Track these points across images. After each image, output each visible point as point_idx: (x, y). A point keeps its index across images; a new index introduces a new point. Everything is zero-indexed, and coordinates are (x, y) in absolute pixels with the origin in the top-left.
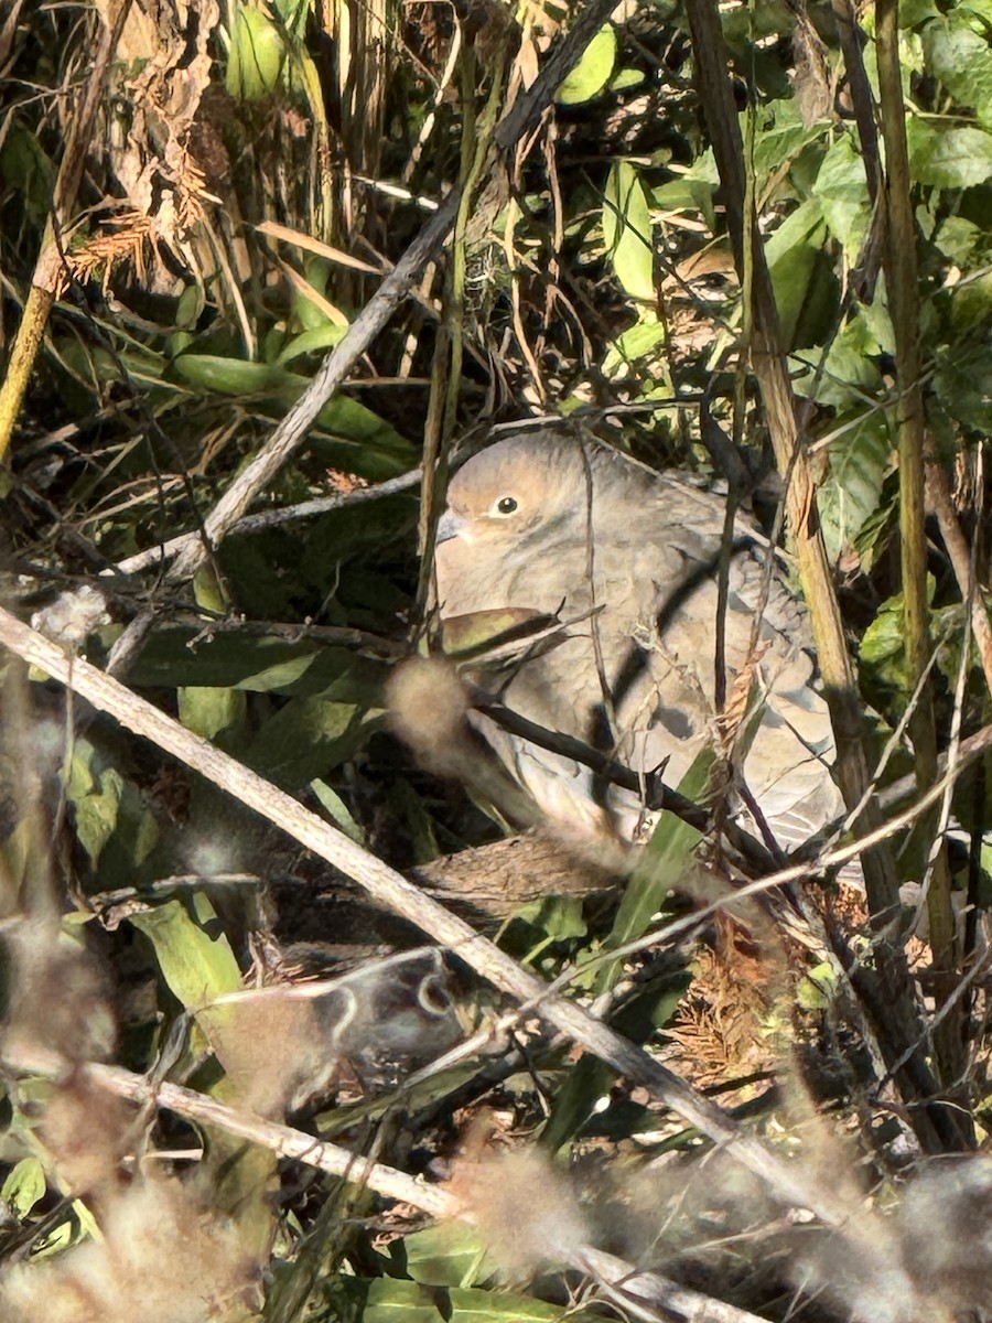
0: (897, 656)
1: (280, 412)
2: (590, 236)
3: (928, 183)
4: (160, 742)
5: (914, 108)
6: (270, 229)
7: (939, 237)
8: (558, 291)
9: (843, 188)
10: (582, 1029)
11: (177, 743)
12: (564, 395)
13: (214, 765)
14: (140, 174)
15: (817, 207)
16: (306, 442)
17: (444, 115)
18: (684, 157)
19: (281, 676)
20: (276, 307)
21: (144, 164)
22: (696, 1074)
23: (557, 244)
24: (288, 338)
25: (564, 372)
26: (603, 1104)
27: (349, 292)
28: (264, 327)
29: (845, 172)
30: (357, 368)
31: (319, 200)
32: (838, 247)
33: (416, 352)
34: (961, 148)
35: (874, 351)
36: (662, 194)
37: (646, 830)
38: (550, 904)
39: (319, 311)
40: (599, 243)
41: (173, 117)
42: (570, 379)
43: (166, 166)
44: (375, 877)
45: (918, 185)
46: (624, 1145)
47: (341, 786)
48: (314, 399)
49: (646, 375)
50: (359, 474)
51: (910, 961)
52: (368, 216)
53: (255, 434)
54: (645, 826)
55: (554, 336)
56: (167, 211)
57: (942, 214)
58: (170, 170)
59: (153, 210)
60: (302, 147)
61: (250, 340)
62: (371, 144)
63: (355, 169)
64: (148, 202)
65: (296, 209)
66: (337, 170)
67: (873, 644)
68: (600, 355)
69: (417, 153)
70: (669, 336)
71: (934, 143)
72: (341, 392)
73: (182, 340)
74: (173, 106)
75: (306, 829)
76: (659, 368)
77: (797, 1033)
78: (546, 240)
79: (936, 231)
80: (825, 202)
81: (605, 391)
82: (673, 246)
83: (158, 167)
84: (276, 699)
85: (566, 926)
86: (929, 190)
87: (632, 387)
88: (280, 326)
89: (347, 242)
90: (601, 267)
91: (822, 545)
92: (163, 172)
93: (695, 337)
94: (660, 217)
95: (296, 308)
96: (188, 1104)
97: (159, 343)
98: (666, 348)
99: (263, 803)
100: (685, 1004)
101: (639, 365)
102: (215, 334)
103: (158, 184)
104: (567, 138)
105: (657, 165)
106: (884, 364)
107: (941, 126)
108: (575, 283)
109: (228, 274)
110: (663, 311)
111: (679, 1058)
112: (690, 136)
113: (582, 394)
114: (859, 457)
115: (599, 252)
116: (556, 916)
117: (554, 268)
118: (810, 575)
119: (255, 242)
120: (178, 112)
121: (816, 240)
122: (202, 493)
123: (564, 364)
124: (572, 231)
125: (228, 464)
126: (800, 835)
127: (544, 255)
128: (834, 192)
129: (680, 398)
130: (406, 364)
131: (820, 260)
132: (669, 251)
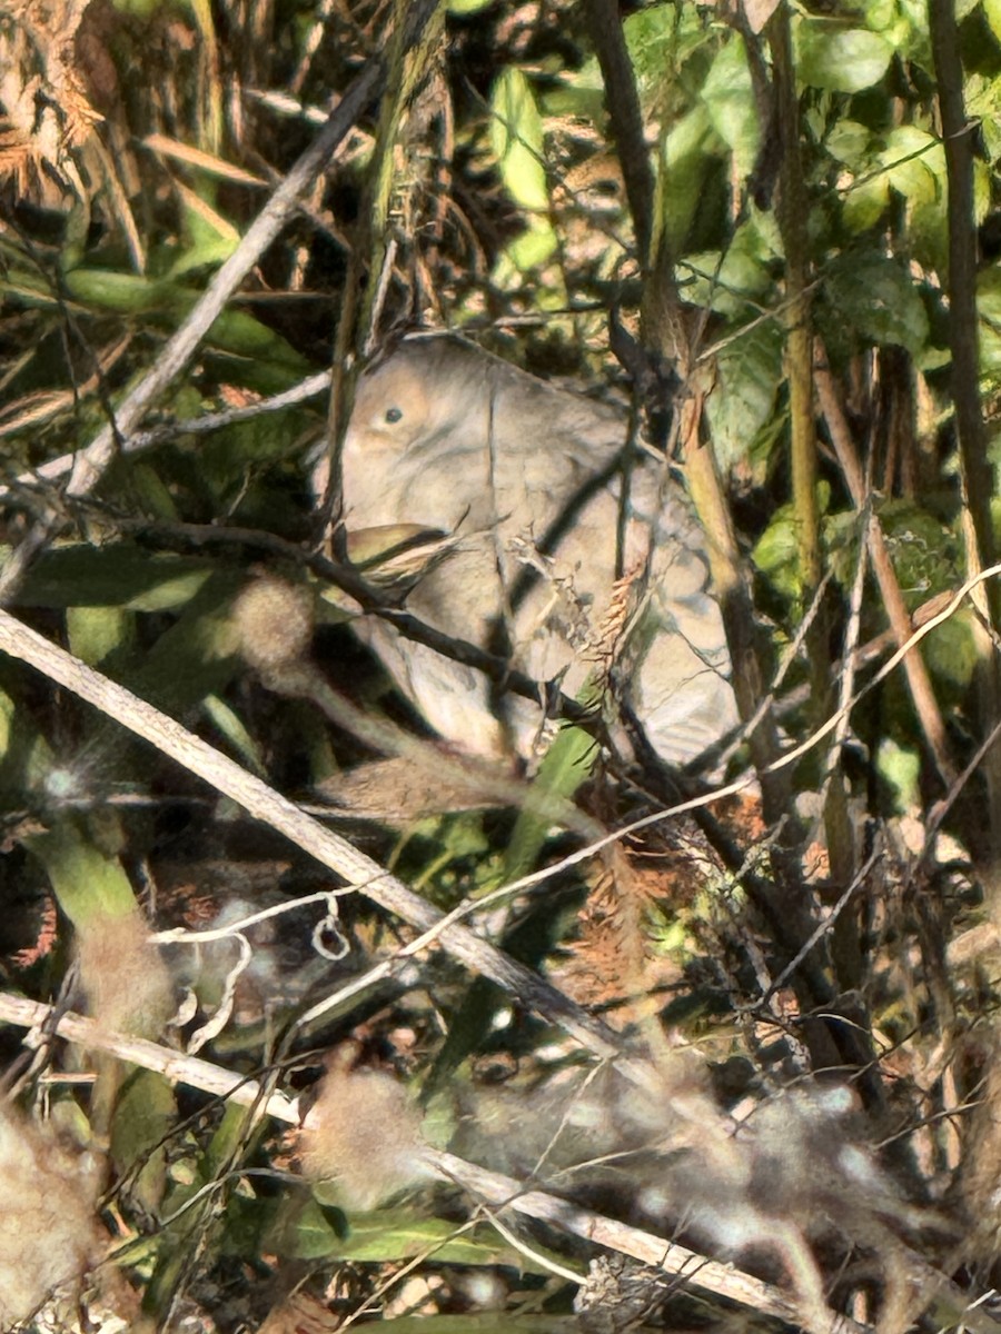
0: (791, 563)
1: (170, 326)
2: (481, 145)
3: (818, 86)
4: (37, 664)
5: (803, 10)
6: (159, 143)
7: (830, 140)
8: (449, 200)
9: (733, 91)
10: (467, 947)
11: (53, 664)
12: (457, 304)
13: (90, 686)
14: (22, 92)
15: (706, 112)
16: (197, 356)
17: (332, 26)
18: (573, 62)
19: (171, 594)
20: (165, 222)
21: (25, 83)
22: (596, 988)
23: (448, 152)
24: (178, 251)
25: (458, 283)
26: (503, 1019)
27: (239, 205)
28: (154, 243)
29: (733, 76)
30: (248, 282)
31: (206, 113)
32: (729, 151)
33: (309, 263)
34: (851, 49)
35: (765, 256)
36: (553, 102)
37: (545, 739)
38: (448, 820)
39: (208, 226)
40: (488, 152)
41: (54, 35)
42: (463, 289)
43: (48, 84)
44: (256, 797)
45: (809, 88)
46: (524, 1061)
47: (239, 704)
48: (203, 316)
49: (539, 285)
50: (252, 389)
51: (806, 872)
52: (258, 129)
53: (145, 350)
54: (545, 735)
55: (446, 247)
56: (49, 129)
57: (832, 118)
58: (52, 89)
59: (35, 129)
60: (189, 60)
61: (140, 256)
62: (259, 57)
63: (243, 81)
64: (30, 120)
65: (183, 123)
66: (225, 83)
67: (770, 551)
68: (491, 264)
69: (305, 64)
70: (561, 245)
71: (823, 45)
72: (232, 306)
73: (71, 257)
74: (54, 23)
75: (184, 749)
76: (551, 277)
77: (698, 945)
78: (437, 150)
79: (827, 133)
80: (714, 107)
81: (497, 302)
82: (565, 153)
83: (41, 85)
84: (168, 617)
85: (465, 841)
86: (819, 93)
87: (525, 297)
88: (170, 241)
89: (237, 154)
90: (491, 178)
91: (712, 454)
92: (46, 91)
93: (588, 246)
94: (552, 125)
95: (184, 223)
96: (72, 1027)
97: (50, 261)
98: (558, 256)
99: (141, 723)
100: (586, 918)
101: (531, 275)
102: (104, 250)
103: (41, 101)
104: (458, 46)
105: (547, 72)
106: (775, 270)
107: (830, 29)
108: (466, 193)
109: (116, 189)
110: (555, 218)
111: (580, 973)
112: (581, 43)
113: (474, 304)
114: (751, 363)
115: (488, 162)
116: (455, 832)
117: (445, 178)
118: (701, 483)
119: (143, 157)
120: (60, 29)
121: (707, 147)
122: (94, 411)
123: (457, 274)
124: (463, 140)
125: (118, 379)
126: (697, 743)
127: (435, 165)
128: (724, 96)
129: (573, 309)
130: (297, 278)
131: (710, 166)
132: (559, 159)
